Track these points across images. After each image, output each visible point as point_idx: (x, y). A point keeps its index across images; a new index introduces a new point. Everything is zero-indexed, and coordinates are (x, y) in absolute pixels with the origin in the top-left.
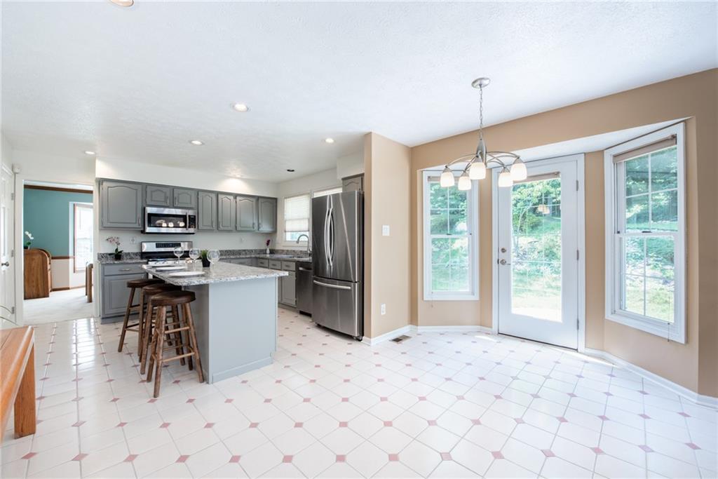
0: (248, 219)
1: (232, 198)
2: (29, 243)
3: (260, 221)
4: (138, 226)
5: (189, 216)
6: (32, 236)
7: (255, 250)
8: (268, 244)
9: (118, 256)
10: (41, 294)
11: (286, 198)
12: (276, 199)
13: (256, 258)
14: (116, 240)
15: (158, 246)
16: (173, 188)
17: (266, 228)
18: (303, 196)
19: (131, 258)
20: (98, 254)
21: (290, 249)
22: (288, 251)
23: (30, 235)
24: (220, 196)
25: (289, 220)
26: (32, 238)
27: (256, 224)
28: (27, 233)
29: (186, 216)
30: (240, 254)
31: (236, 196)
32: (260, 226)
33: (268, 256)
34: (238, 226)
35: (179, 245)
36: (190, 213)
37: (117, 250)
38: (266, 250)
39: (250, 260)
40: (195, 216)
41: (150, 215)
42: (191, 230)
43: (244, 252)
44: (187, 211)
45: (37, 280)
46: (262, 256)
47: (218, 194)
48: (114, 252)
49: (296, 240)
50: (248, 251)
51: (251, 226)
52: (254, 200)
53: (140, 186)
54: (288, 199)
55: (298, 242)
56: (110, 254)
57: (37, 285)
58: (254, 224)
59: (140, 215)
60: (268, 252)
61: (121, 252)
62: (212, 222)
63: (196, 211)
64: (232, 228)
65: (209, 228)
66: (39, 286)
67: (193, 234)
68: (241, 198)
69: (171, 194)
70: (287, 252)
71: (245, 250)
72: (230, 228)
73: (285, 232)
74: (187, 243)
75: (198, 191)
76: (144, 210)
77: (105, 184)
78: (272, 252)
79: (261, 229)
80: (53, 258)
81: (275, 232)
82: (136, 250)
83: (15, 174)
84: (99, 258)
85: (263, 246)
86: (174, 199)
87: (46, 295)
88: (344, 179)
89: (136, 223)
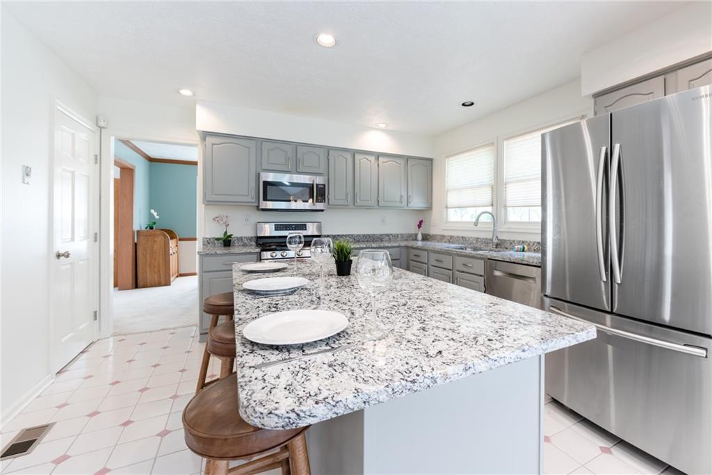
0: (393, 190)
1: (372, 158)
2: (155, 223)
3: (410, 194)
4: (251, 198)
5: (317, 185)
6: (157, 215)
7: (402, 235)
8: (419, 226)
9: (227, 242)
10: (163, 282)
11: (448, 157)
12: (431, 160)
13: (407, 247)
14: (225, 220)
15: (278, 228)
16: (297, 145)
17: (417, 203)
18: (481, 150)
19: (245, 245)
20: (203, 238)
21: (455, 234)
22: (451, 237)
23: (155, 214)
24: (358, 157)
25: (455, 190)
26: (157, 217)
27: (405, 197)
28: (152, 211)
29: (313, 184)
30: (382, 241)
31: (378, 155)
32: (410, 200)
33: (420, 244)
34: (380, 199)
35: (303, 227)
36: (319, 180)
37: (226, 232)
38: (416, 235)
39: (398, 249)
40: (324, 185)
41: (266, 184)
42: (320, 206)
43: (387, 238)
44: (313, 177)
45: (159, 266)
46: (411, 243)
47: (354, 153)
48: (222, 236)
49: (474, 220)
50: (393, 235)
51: (398, 199)
52: (402, 162)
53: (254, 142)
54: (451, 159)
55: (476, 224)
56: (218, 239)
57: (159, 271)
58: (401, 197)
59: (253, 184)
60: (420, 237)
61: (230, 236)
62: (347, 194)
63: (326, 178)
64: (373, 202)
65: (342, 202)
66: (161, 272)
67: (322, 211)
68: (385, 159)
69: (295, 153)
70: (451, 239)
71: (388, 235)
72: (369, 203)
73: (447, 207)
74: (316, 224)
75: (329, 150)
76: (258, 176)
77: (210, 140)
78: (426, 238)
79: (410, 205)
80: (180, 240)
81: (430, 208)
82: (251, 234)
83: (101, 128)
84: (204, 245)
85: (413, 229)
86: (297, 161)
87: (168, 283)
88: (597, 96)
89: (248, 195)
